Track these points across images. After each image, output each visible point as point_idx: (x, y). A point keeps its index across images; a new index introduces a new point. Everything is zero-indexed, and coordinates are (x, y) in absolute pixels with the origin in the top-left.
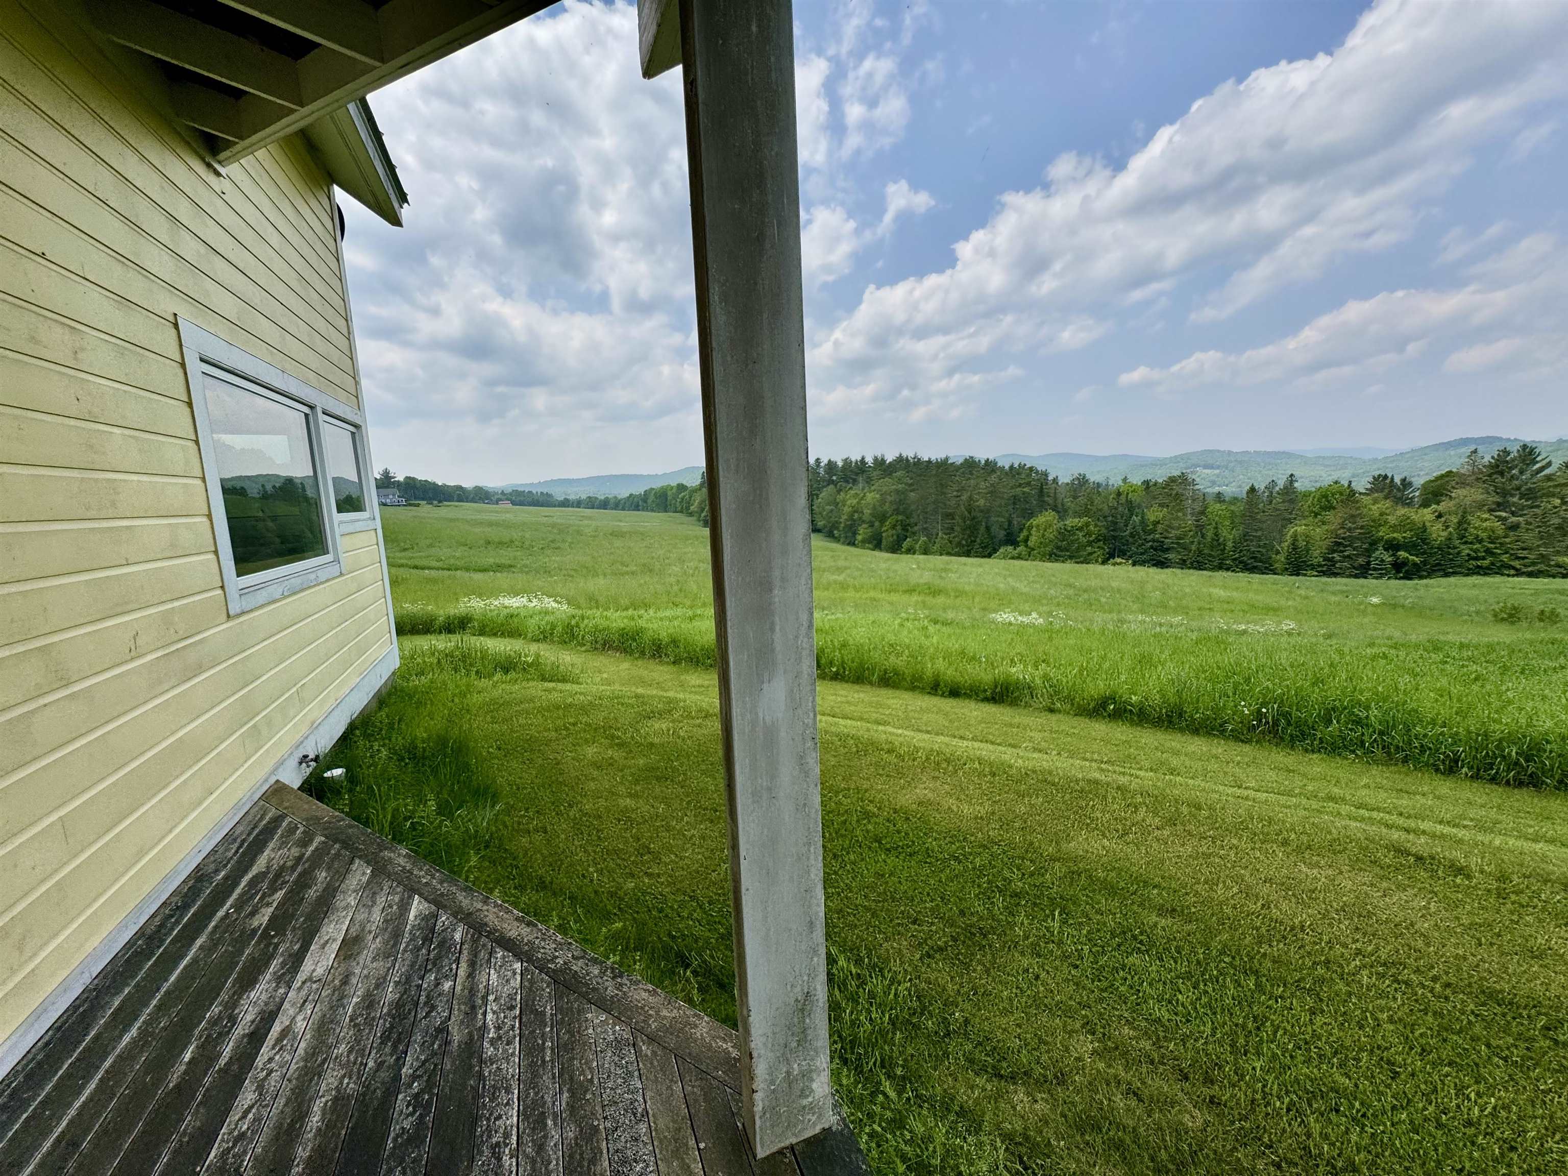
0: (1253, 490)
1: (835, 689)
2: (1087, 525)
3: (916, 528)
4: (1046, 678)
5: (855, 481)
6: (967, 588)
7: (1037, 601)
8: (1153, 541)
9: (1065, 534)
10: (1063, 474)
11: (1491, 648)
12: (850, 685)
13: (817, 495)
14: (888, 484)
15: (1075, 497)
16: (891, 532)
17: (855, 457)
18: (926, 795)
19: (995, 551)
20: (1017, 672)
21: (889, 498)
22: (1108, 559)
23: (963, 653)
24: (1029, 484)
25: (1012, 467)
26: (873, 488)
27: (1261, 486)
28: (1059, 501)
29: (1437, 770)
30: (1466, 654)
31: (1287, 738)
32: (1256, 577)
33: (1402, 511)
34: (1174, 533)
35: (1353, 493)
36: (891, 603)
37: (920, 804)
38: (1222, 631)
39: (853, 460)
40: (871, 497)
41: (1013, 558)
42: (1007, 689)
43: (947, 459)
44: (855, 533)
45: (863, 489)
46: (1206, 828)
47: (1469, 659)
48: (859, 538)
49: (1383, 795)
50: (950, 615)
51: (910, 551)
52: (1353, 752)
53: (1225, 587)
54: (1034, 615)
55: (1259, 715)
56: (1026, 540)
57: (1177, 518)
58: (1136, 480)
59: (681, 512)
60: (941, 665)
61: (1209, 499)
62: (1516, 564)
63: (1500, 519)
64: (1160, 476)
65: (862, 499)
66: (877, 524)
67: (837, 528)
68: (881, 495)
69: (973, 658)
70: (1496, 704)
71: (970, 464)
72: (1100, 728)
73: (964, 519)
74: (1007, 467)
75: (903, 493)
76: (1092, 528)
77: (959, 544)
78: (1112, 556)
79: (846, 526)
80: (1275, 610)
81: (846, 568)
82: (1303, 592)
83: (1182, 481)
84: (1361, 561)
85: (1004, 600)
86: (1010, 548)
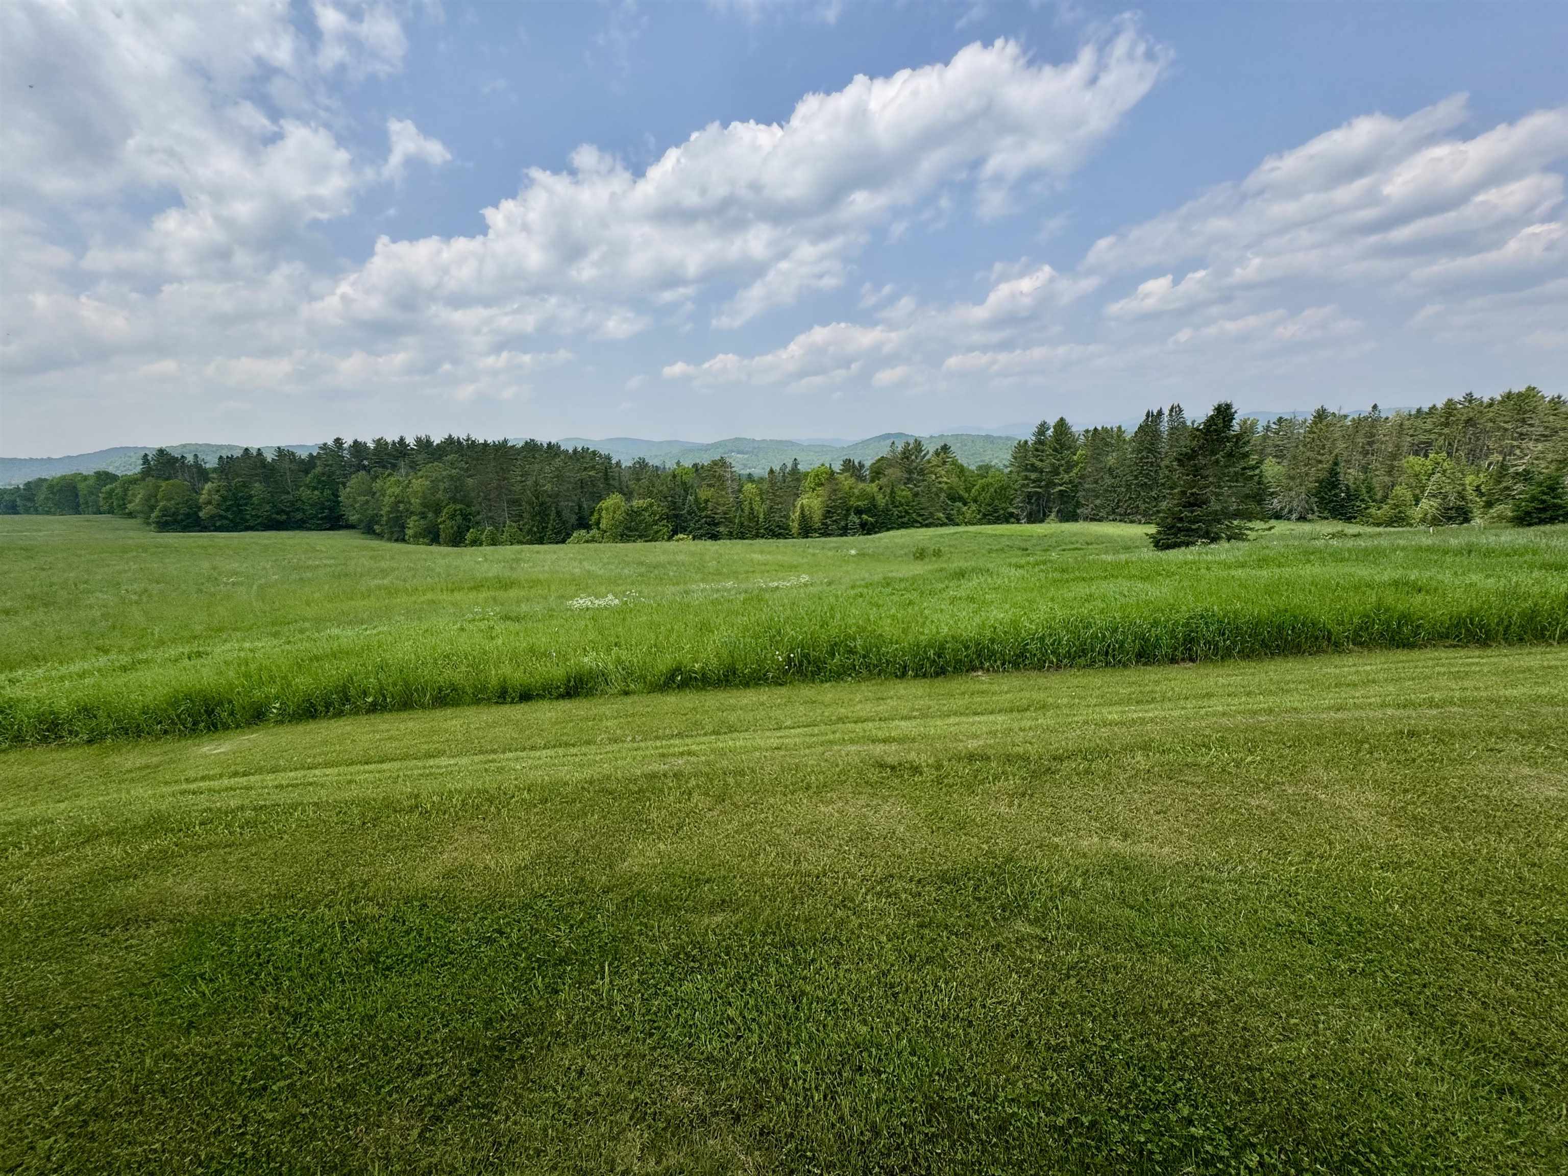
0: (772, 471)
1: (372, 725)
2: (651, 505)
3: (479, 518)
4: (619, 661)
5: (394, 467)
6: (541, 577)
7: (613, 582)
8: (706, 517)
9: (633, 514)
10: (625, 458)
11: (914, 579)
12: (395, 713)
13: (344, 484)
14: (438, 470)
15: (639, 480)
16: (449, 523)
17: (391, 437)
18: (455, 859)
19: (569, 535)
20: (588, 661)
21: (442, 486)
22: (673, 536)
23: (532, 650)
24: (593, 467)
25: (575, 451)
26: (420, 474)
27: (777, 468)
28: (624, 484)
29: (896, 676)
30: (903, 585)
31: (809, 674)
32: (782, 541)
33: (861, 485)
34: (721, 509)
35: (832, 473)
36: (454, 604)
37: (447, 875)
38: (761, 589)
39: (389, 440)
40: (419, 484)
41: (587, 542)
42: (581, 680)
43: (506, 441)
44: (403, 527)
45: (407, 475)
46: (749, 794)
47: (905, 589)
48: (409, 532)
49: (868, 706)
50: (524, 608)
51: (475, 542)
52: (850, 675)
53: (762, 552)
54: (610, 596)
55: (789, 661)
56: (598, 523)
57: (722, 496)
58: (687, 463)
59: (111, 511)
60: (507, 670)
61: (744, 479)
62: (919, 519)
63: (910, 489)
64: (705, 460)
65: (407, 486)
66: (430, 515)
67: (377, 523)
68: (432, 481)
69: (544, 654)
70: (921, 620)
71: (531, 447)
72: (671, 701)
73: (530, 503)
74: (570, 451)
75: (459, 479)
76: (655, 507)
77: (530, 531)
78: (675, 532)
79: (389, 520)
80: (796, 567)
81: (393, 570)
82: (811, 550)
83: (722, 463)
84: (843, 523)
85: (580, 585)
86: (583, 532)
